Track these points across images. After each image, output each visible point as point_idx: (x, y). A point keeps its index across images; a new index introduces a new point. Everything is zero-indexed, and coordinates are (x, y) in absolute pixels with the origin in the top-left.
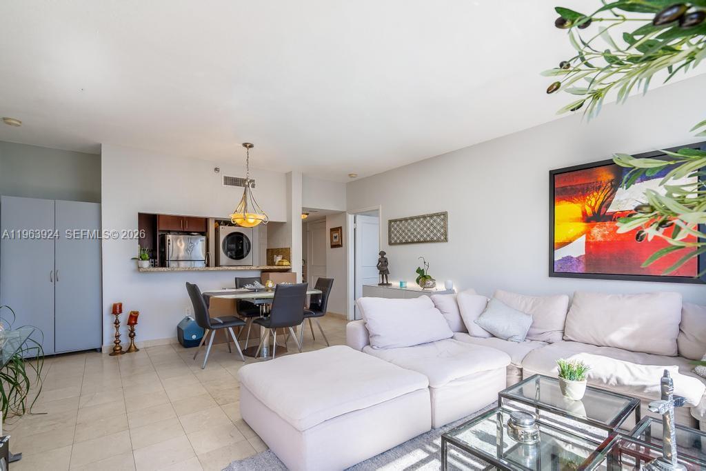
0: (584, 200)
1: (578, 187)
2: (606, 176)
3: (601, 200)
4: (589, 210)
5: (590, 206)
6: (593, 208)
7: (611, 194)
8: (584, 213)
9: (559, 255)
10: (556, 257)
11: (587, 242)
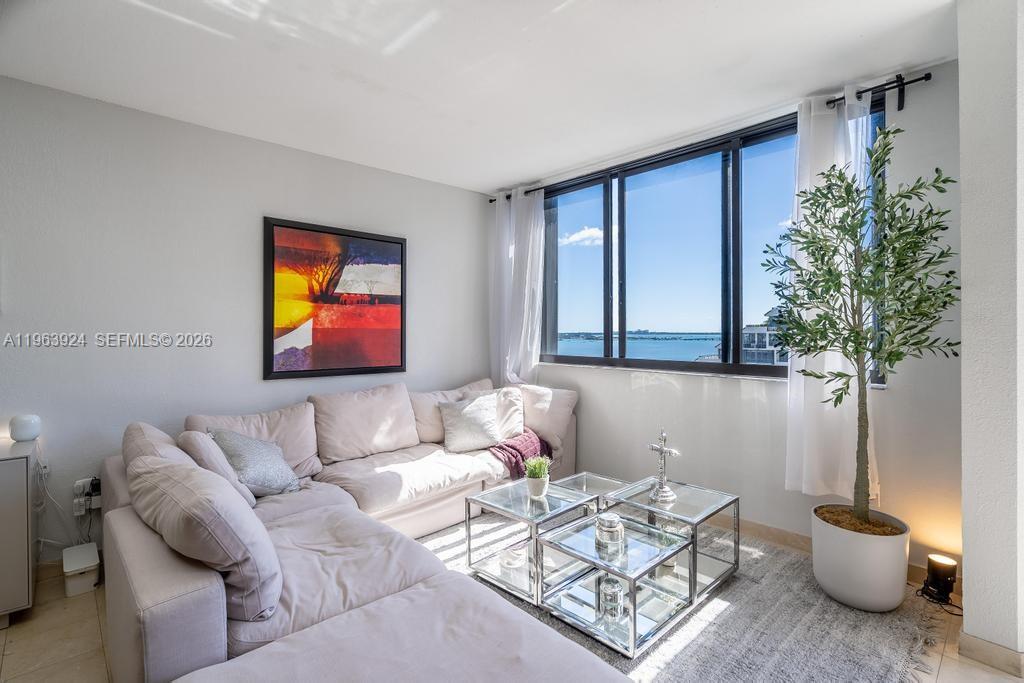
0: (312, 271)
1: (304, 252)
2: (333, 247)
3: (328, 276)
4: (316, 287)
5: (318, 281)
6: (321, 285)
7: (339, 271)
8: (311, 289)
9: (281, 345)
10: (277, 351)
11: (314, 330)
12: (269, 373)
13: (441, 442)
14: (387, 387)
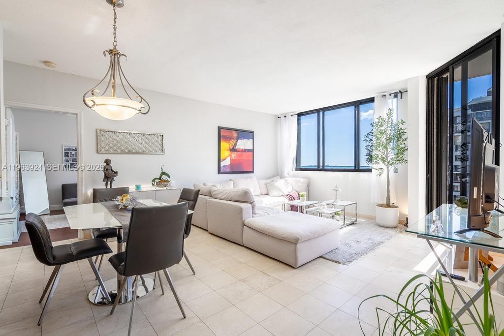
0: (230, 142)
1: (228, 136)
2: (235, 134)
3: (234, 143)
4: (231, 147)
5: (231, 145)
7: (237, 142)
8: (230, 147)
9: (222, 164)
10: (222, 165)
11: (231, 159)
12: (219, 172)
13: (267, 194)
14: (251, 177)
